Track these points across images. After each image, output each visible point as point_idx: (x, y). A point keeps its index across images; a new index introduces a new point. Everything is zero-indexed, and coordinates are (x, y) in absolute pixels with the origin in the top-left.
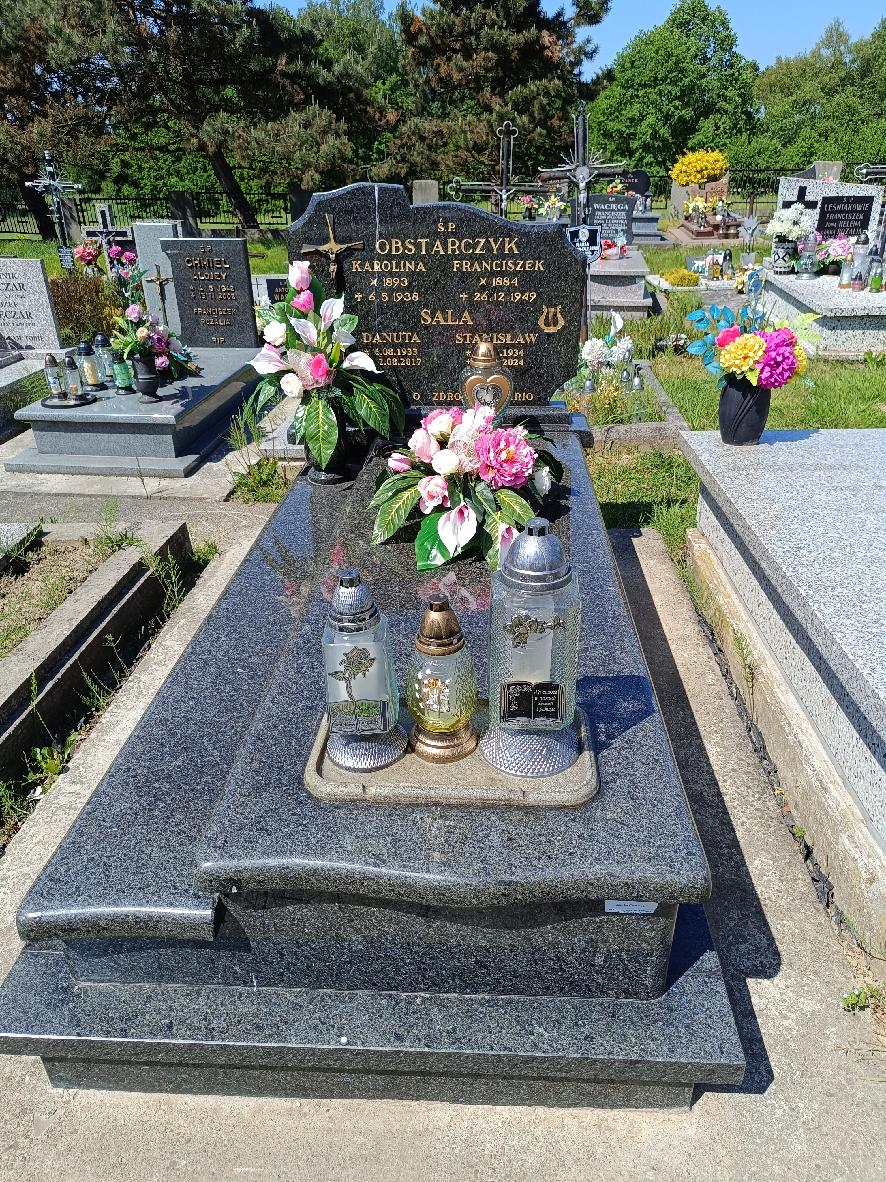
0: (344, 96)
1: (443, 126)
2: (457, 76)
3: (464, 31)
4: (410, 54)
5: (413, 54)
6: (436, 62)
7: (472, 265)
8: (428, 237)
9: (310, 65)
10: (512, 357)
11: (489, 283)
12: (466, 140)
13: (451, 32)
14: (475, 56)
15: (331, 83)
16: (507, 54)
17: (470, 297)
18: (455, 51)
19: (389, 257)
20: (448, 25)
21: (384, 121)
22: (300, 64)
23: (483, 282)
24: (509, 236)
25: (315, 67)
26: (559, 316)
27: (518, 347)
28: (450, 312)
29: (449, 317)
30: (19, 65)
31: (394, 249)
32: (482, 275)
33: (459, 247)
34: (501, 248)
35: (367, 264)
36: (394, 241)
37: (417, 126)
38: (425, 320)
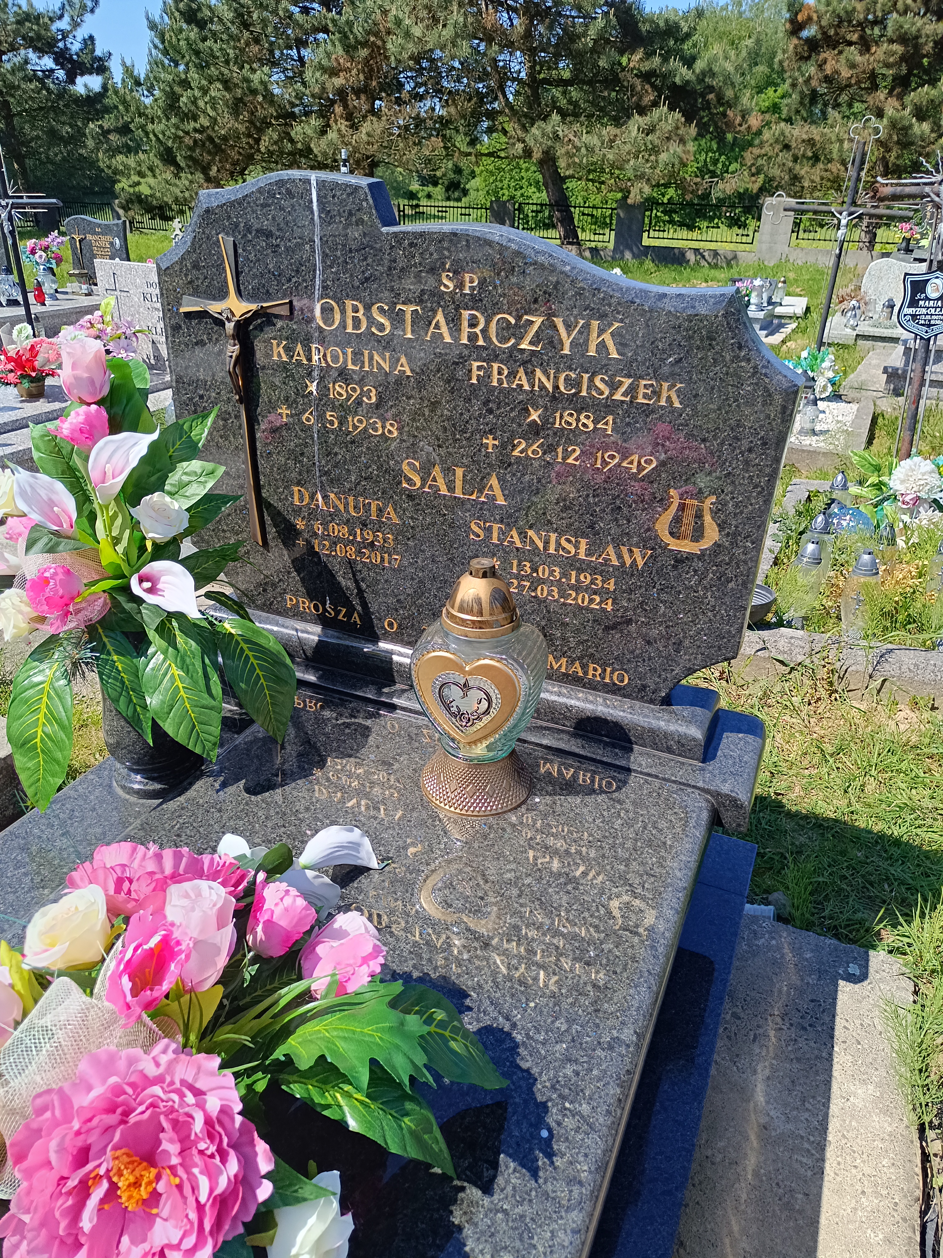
0: (703, 95)
1: (816, 132)
2: (846, 73)
3: (866, 19)
4: (791, 47)
5: (796, 47)
6: (822, 56)
7: (512, 374)
8: (420, 302)
9: (669, 63)
10: (587, 589)
11: (547, 420)
12: (840, 150)
13: (850, 22)
14: (873, 49)
15: (688, 82)
16: (917, 47)
17: (503, 446)
18: (850, 44)
19: (343, 340)
20: (846, 12)
21: (745, 126)
22: (657, 60)
23: (535, 416)
24: (602, 316)
25: (674, 64)
26: (708, 518)
27: (602, 570)
28: (459, 472)
29: (459, 484)
30: (366, 61)
31: (350, 322)
32: (532, 399)
33: (484, 331)
34: (580, 345)
35: (299, 348)
36: (349, 303)
37: (782, 133)
38: (409, 481)
